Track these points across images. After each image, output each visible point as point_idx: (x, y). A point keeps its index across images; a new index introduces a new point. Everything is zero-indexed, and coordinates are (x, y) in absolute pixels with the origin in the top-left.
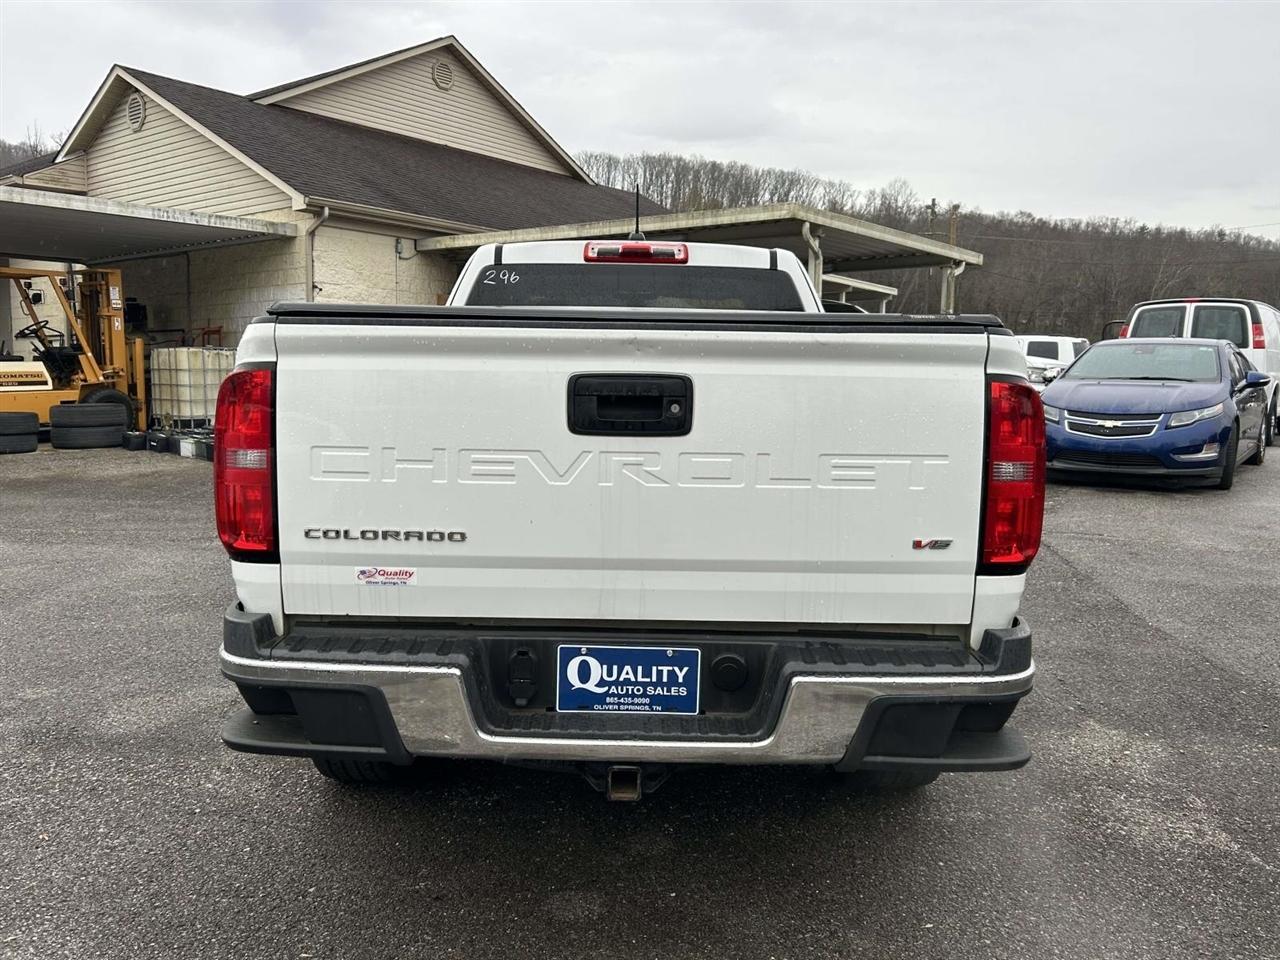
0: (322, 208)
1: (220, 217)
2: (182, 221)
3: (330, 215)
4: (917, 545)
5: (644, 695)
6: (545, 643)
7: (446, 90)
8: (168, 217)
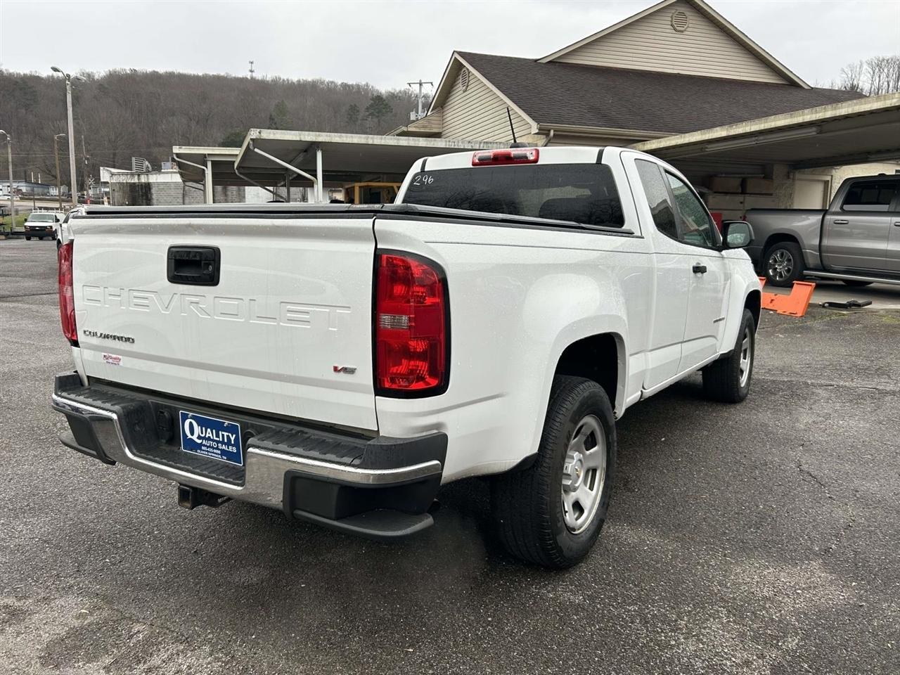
0: (549, 131)
1: (487, 143)
2: (462, 147)
3: (554, 135)
4: (336, 369)
5: (217, 448)
6: (175, 408)
7: (682, 32)
8: (455, 145)
